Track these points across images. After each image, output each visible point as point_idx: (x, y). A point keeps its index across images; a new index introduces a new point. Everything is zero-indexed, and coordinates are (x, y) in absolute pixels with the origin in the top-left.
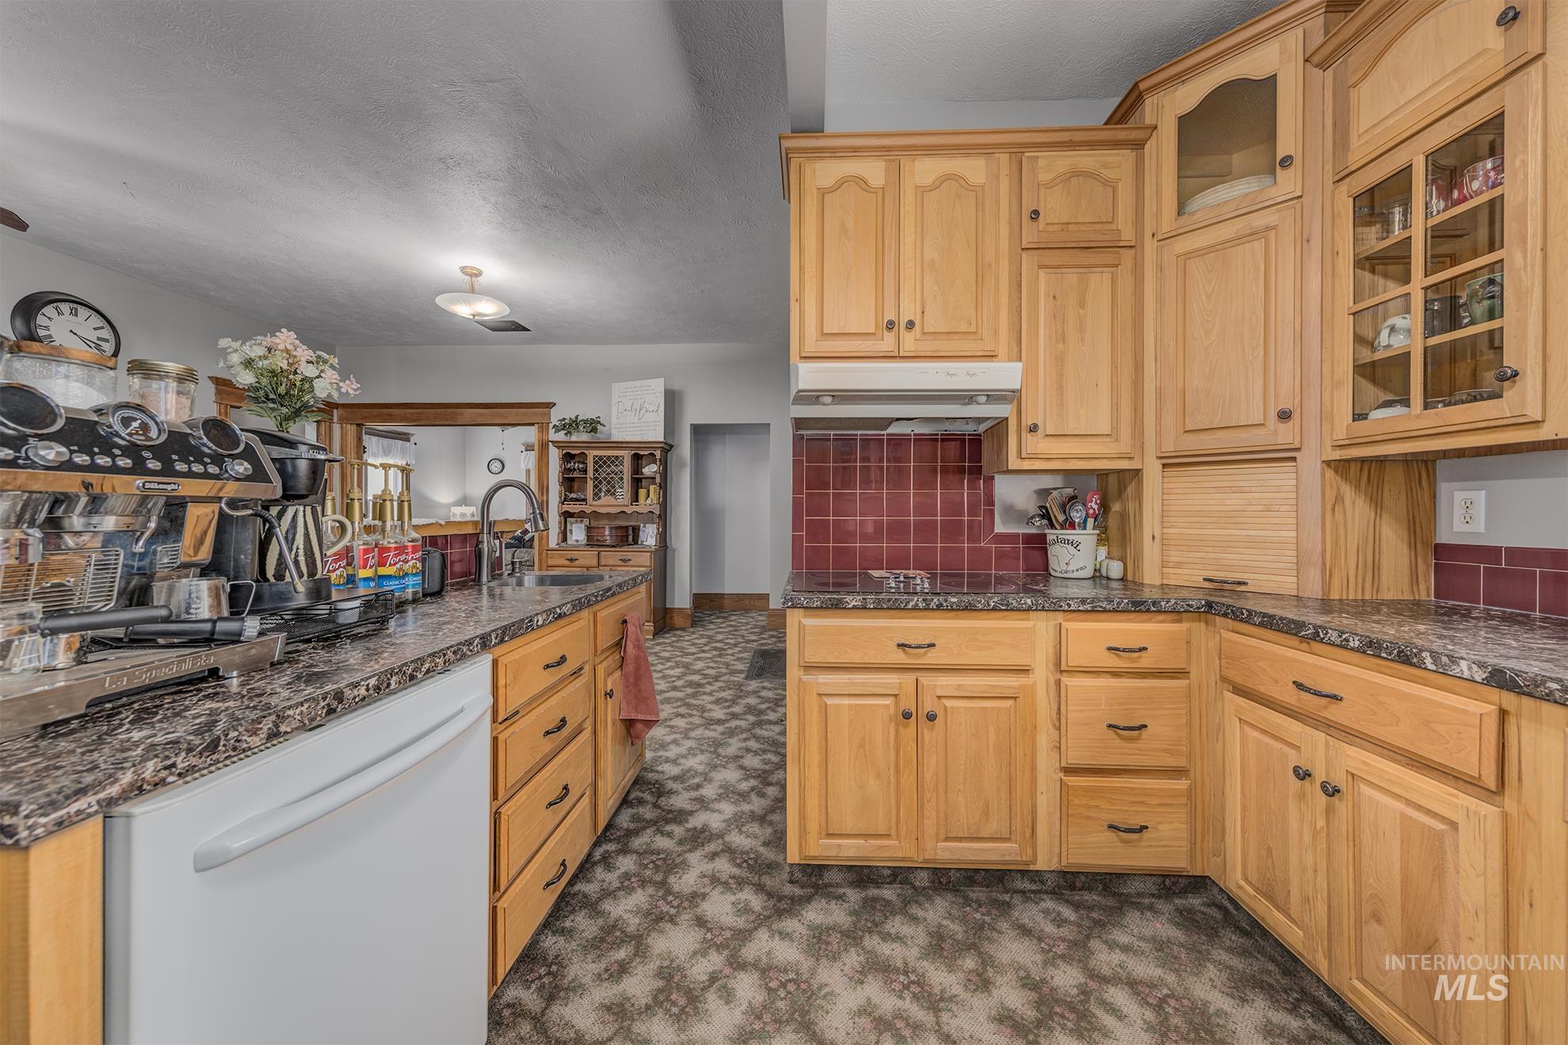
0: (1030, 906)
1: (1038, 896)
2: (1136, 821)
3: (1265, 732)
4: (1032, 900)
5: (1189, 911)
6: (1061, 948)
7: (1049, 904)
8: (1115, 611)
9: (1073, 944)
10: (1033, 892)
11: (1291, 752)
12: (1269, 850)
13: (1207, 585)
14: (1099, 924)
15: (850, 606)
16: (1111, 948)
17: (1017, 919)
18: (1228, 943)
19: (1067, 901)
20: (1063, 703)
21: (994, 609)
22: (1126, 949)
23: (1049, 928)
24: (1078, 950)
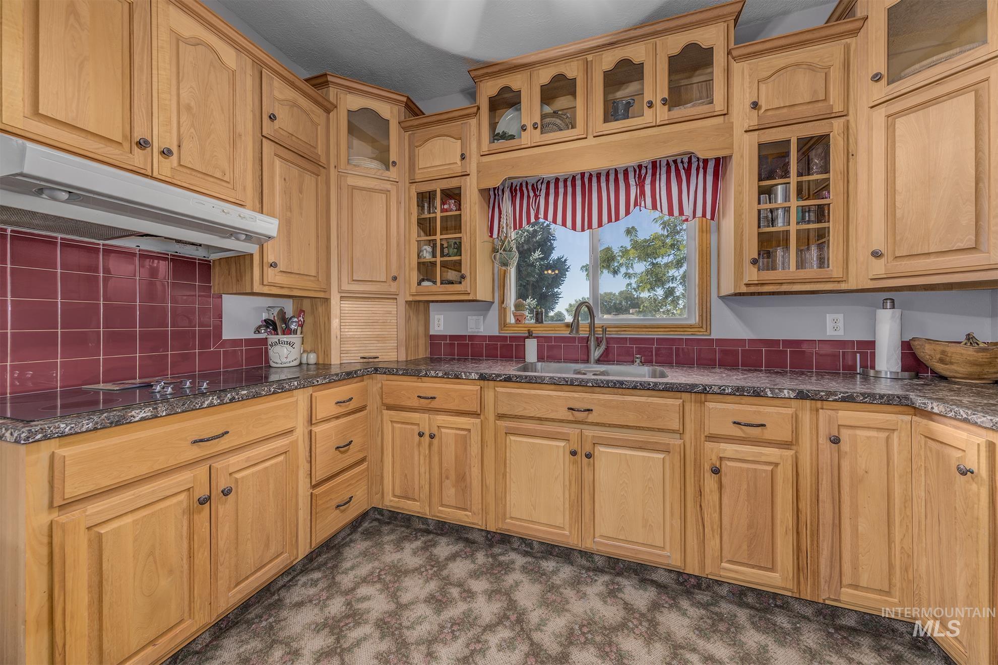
0: (292, 590)
1: (294, 581)
2: (346, 498)
3: (403, 423)
4: (291, 586)
5: (366, 530)
6: (324, 595)
7: (303, 579)
8: (339, 380)
9: (329, 587)
10: (290, 581)
11: (415, 427)
12: (406, 475)
13: (362, 360)
14: (335, 567)
15: (137, 419)
16: (346, 573)
17: (290, 603)
18: (386, 532)
19: (312, 570)
20: (313, 444)
21: (274, 393)
22: (353, 568)
23: (312, 591)
24: (333, 587)
